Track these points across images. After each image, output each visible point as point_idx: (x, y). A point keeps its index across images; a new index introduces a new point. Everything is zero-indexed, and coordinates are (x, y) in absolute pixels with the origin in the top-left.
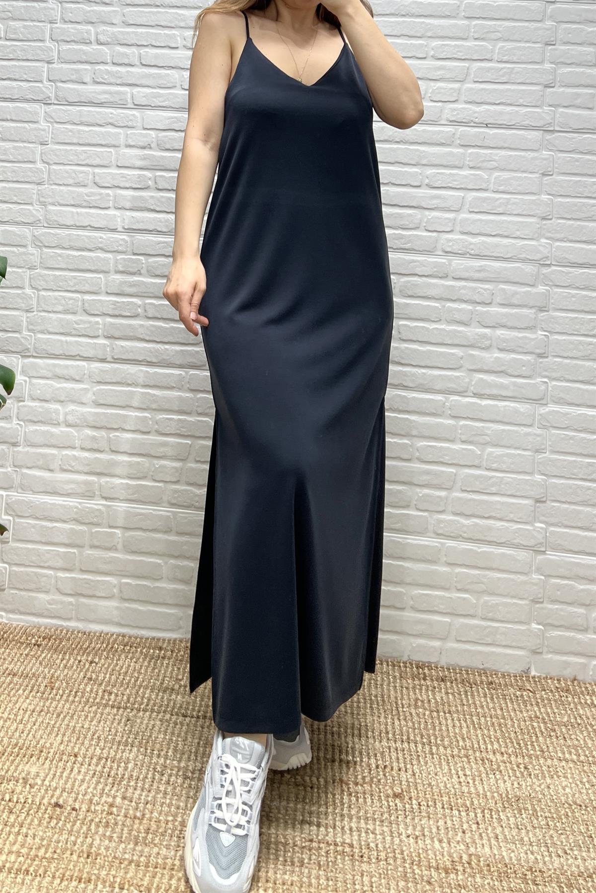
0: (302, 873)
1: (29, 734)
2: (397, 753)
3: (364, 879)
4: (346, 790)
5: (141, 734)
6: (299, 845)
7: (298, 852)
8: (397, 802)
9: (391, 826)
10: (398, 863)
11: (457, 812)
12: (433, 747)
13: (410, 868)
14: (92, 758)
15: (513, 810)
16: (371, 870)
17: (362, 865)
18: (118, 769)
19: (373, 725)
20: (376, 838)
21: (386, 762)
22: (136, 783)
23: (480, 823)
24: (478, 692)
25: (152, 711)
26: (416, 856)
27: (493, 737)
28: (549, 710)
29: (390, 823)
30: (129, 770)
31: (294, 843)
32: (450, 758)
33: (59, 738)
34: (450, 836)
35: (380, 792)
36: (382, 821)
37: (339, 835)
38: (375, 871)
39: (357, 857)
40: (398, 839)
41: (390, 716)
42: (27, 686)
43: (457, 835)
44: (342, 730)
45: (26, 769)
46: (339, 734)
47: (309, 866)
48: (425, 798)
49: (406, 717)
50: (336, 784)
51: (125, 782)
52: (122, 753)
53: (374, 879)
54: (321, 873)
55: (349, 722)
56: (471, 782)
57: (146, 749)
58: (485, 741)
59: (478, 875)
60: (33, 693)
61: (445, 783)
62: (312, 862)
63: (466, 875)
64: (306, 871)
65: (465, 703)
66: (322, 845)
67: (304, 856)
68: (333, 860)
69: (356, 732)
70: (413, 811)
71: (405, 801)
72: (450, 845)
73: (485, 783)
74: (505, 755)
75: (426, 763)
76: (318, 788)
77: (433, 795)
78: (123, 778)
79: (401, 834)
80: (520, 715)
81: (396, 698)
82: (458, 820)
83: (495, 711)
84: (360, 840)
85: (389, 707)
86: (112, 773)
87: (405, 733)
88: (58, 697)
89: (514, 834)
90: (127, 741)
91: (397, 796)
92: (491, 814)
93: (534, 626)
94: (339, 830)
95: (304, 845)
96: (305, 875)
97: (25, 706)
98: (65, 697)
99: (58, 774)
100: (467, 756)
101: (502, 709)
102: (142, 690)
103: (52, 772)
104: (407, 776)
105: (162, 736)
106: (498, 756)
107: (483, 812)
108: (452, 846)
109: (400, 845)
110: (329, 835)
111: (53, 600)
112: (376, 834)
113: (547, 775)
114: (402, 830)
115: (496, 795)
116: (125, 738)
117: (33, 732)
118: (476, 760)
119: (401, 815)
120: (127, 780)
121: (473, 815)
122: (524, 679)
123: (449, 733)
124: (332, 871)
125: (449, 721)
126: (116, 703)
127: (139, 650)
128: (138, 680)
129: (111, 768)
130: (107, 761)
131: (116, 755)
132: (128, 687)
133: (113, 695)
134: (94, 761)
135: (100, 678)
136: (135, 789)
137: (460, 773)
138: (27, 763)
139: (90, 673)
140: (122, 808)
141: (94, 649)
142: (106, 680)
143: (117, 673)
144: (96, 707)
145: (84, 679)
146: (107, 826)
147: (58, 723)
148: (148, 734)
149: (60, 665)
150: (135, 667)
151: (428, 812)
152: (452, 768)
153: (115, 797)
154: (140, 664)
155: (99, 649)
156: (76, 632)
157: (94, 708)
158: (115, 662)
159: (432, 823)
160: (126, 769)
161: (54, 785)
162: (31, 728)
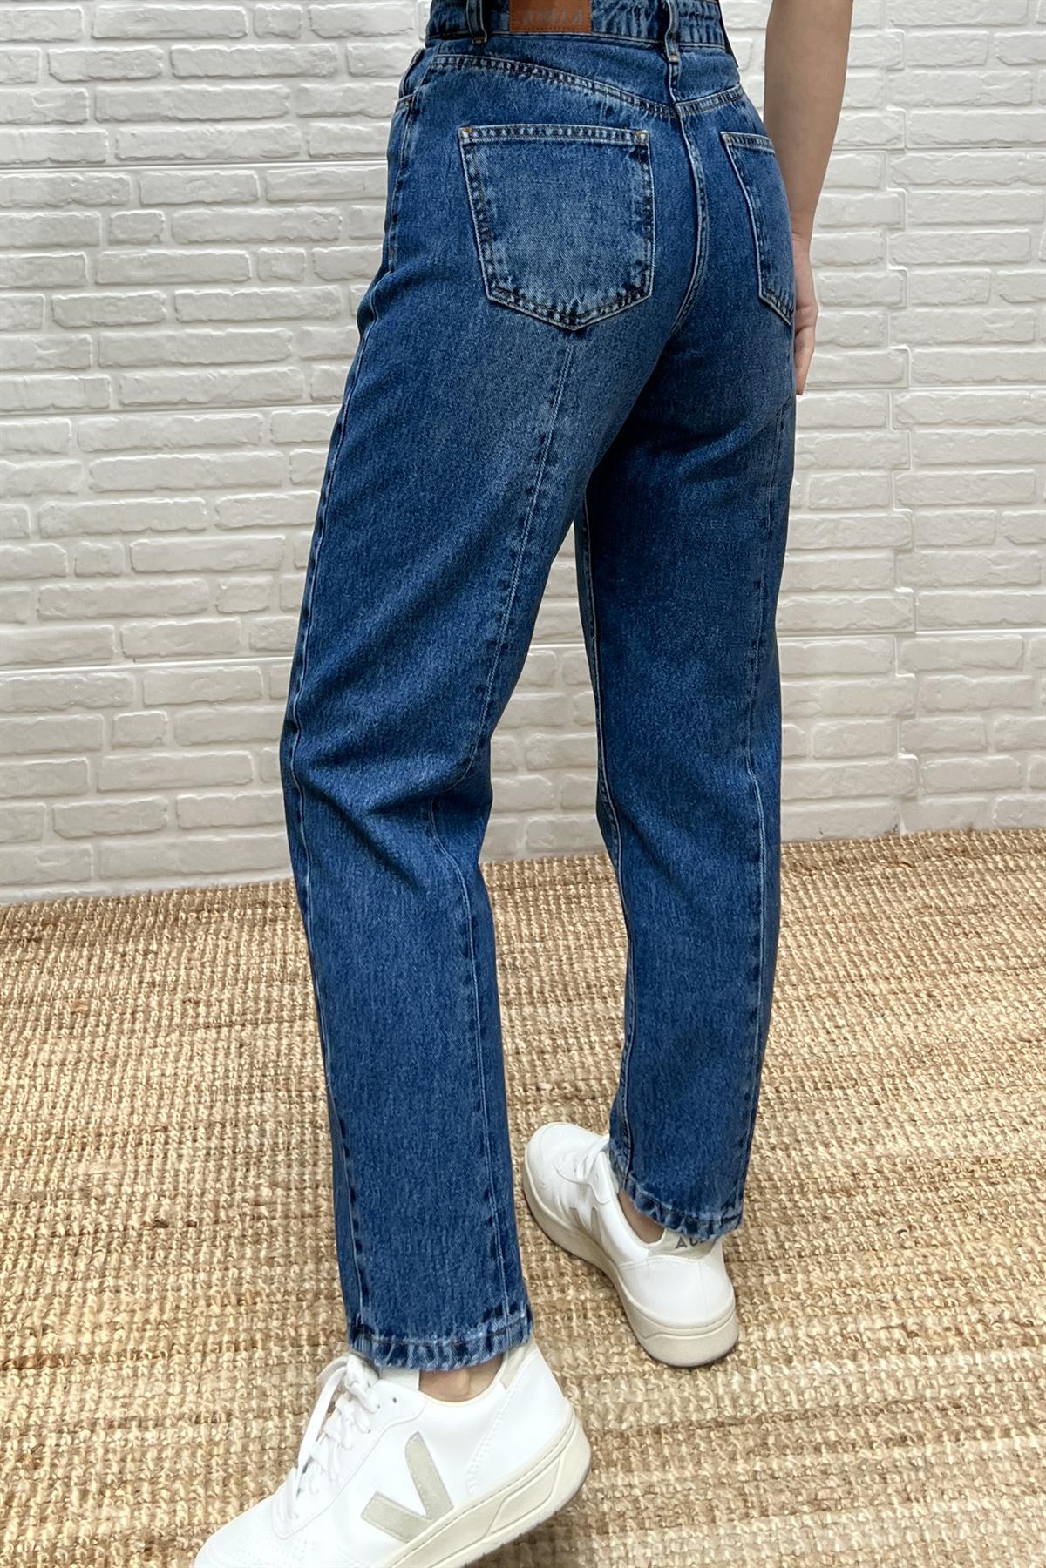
5: (271, 1065)
11: (840, 1091)
13: (789, 1200)
14: (196, 1128)
15: (927, 1070)
18: (247, 1137)
22: (288, 1155)
23: (880, 1101)
24: (824, 881)
25: (280, 1020)
26: (794, 1178)
27: (864, 953)
28: (943, 891)
30: (269, 1134)
33: (126, 1104)
34: (839, 1134)
42: (37, 1019)
43: (849, 1129)
51: (267, 1158)
52: (248, 1106)
56: (849, 1036)
57: (289, 1091)
58: (854, 962)
60: (54, 1031)
61: (809, 1046)
65: (808, 904)
73: (871, 1033)
74: (892, 980)
78: (261, 1150)
80: (899, 909)
83: (858, 908)
86: (240, 1146)
88: (102, 1028)
89: (939, 1109)
90: (249, 1083)
92: (894, 1083)
93: (902, 756)
97: (44, 1056)
98: (114, 1027)
99: (143, 1168)
100: (832, 994)
101: (868, 904)
102: (250, 985)
103: (129, 1168)
106: (883, 985)
107: (881, 1082)
108: (847, 1149)
111: (49, 852)
113: (966, 1002)
115: (894, 1050)
116: (245, 1080)
118: (849, 998)
120: (270, 1152)
122: (892, 843)
126: (211, 1020)
127: (225, 914)
128: (238, 971)
129: (235, 1137)
130: (223, 1126)
131: (237, 1113)
132: (224, 985)
133: (202, 1004)
134: (201, 1132)
135: (169, 979)
136: (289, 1166)
137: (829, 1025)
138: (80, 1161)
139: (148, 974)
140: (275, 1203)
141: (143, 927)
142: (181, 980)
143: (198, 963)
144: (177, 1033)
145: (140, 987)
146: (257, 1242)
147: (116, 1077)
148: (285, 1063)
149: (88, 971)
150: (227, 948)
151: (795, 1102)
152: (814, 1019)
153: (257, 1188)
154: (235, 939)
155: (153, 927)
156: (101, 902)
157: (174, 1037)
158: (188, 944)
159: (804, 1118)
160: (262, 1133)
161: (142, 1190)
162: (69, 1096)
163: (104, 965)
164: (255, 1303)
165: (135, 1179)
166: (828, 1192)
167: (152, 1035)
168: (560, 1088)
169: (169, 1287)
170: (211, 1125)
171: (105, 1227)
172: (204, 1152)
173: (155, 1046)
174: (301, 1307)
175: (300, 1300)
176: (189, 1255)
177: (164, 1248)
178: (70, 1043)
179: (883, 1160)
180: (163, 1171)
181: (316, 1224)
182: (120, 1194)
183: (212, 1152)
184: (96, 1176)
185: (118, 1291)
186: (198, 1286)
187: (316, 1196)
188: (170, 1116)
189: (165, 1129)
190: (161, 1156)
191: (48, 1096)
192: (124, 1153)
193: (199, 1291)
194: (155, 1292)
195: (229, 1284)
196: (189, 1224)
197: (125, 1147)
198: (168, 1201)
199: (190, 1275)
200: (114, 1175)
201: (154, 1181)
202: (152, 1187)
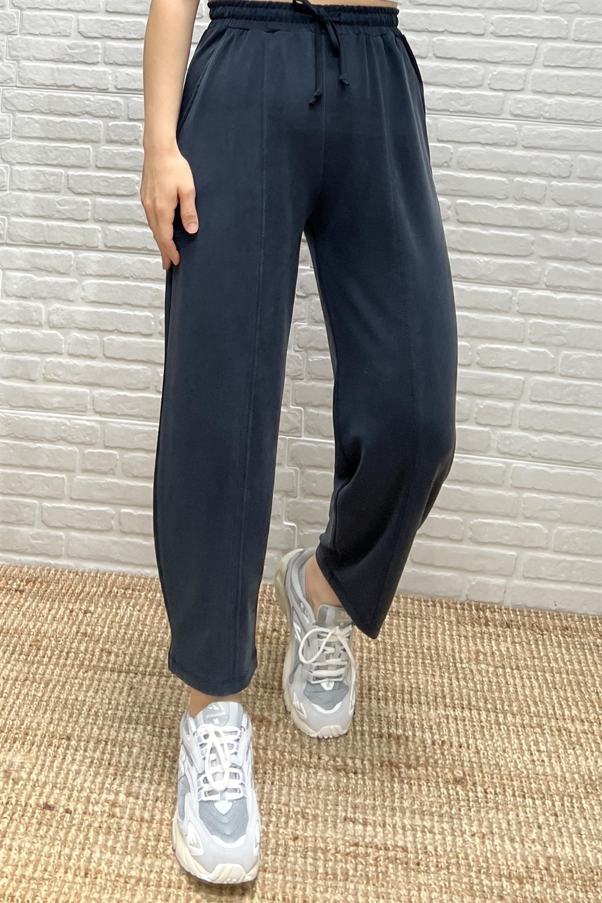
0: (347, 890)
1: (11, 711)
2: (457, 724)
3: (422, 895)
4: (397, 775)
5: (148, 706)
6: (342, 851)
7: (341, 861)
8: (458, 789)
9: (452, 822)
10: (463, 871)
11: (531, 801)
12: (500, 715)
13: (477, 878)
14: (88, 742)
16: (430, 882)
17: (419, 875)
18: (120, 755)
19: (427, 686)
20: (434, 839)
21: (443, 736)
22: (143, 773)
23: (559, 813)
26: (483, 861)
27: (570, 699)
29: (451, 817)
30: (134, 755)
31: (336, 849)
32: (520, 729)
33: (48, 715)
34: (523, 833)
35: (438, 777)
36: (441, 816)
37: (390, 836)
38: (435, 884)
39: (412, 866)
40: (461, 839)
41: (446, 675)
42: (8, 645)
43: (531, 831)
44: (389, 694)
45: (8, 758)
46: (386, 700)
47: (356, 880)
48: (492, 782)
49: (466, 675)
50: (384, 768)
51: (129, 773)
52: (125, 733)
53: (434, 895)
54: (369, 888)
55: (398, 684)
56: (546, 760)
57: (154, 727)
58: (561, 705)
59: (558, 885)
60: (16, 656)
61: (516, 762)
62: (358, 874)
63: (545, 886)
64: (352, 886)
66: (370, 850)
67: (348, 866)
68: (384, 870)
69: (406, 697)
70: (478, 801)
71: (468, 788)
72: (524, 845)
73: (562, 760)
74: (586, 723)
75: (492, 736)
76: (363, 773)
77: (502, 779)
78: (126, 766)
79: (465, 833)
81: (453, 650)
82: (532, 810)
84: (415, 841)
85: (445, 663)
86: (114, 761)
87: (465, 697)
88: (46, 659)
90: (130, 716)
91: (459, 782)
92: (572, 802)
94: (390, 829)
95: (348, 850)
96: (350, 892)
99: (47, 764)
100: (540, 726)
101: (580, 663)
103: (40, 762)
104: (469, 754)
105: (173, 709)
106: (578, 724)
107: (562, 799)
108: (526, 847)
109: (463, 847)
110: (379, 837)
111: (38, 534)
112: (435, 834)
114: (465, 827)
115: (576, 776)
116: (128, 713)
117: (16, 708)
119: (464, 806)
120: (132, 769)
121: (550, 803)
123: (517, 695)
124: (383, 886)
125: (518, 680)
126: (116, 666)
127: (143, 594)
128: (142, 635)
129: (112, 754)
130: (106, 744)
131: (117, 736)
132: (130, 643)
133: (113, 655)
134: (91, 745)
135: (96, 633)
136: (142, 782)
137: (533, 748)
138: (9, 750)
139: (84, 627)
140: (126, 807)
141: (88, 594)
142: (104, 635)
143: (117, 625)
144: (93, 671)
145: (77, 635)
146: (108, 832)
147: (46, 695)
148: (157, 707)
149: (47, 617)
150: (138, 618)
151: (496, 802)
152: (523, 742)
153: (117, 793)
154: (145, 613)
155: (95, 595)
156: (66, 572)
157: (90, 673)
158: (114, 610)
159: (501, 816)
160: (130, 754)
161: (43, 779)
162: (14, 703)
163: (58, 616)
164: (96, 878)
165: (41, 770)
166: (506, 877)
167: (77, 670)
168: (334, 761)
169: (43, 854)
170: (98, 742)
171: (13, 801)
172: (90, 760)
173: (76, 678)
174: (125, 887)
175: (126, 882)
176: (62, 834)
177: (47, 825)
178: (24, 666)
179: (552, 860)
180: (60, 768)
181: (149, 828)
182: (29, 779)
183: (95, 761)
184: (17, 764)
186: (62, 857)
187: (154, 807)
188: (73, 729)
189: (68, 739)
190: (61, 757)
192: (39, 751)
194: (33, 856)
195: (82, 860)
196: (67, 811)
197: (41, 745)
198: (57, 791)
199: (59, 848)
200: (28, 766)
201: (52, 774)
202: (51, 779)
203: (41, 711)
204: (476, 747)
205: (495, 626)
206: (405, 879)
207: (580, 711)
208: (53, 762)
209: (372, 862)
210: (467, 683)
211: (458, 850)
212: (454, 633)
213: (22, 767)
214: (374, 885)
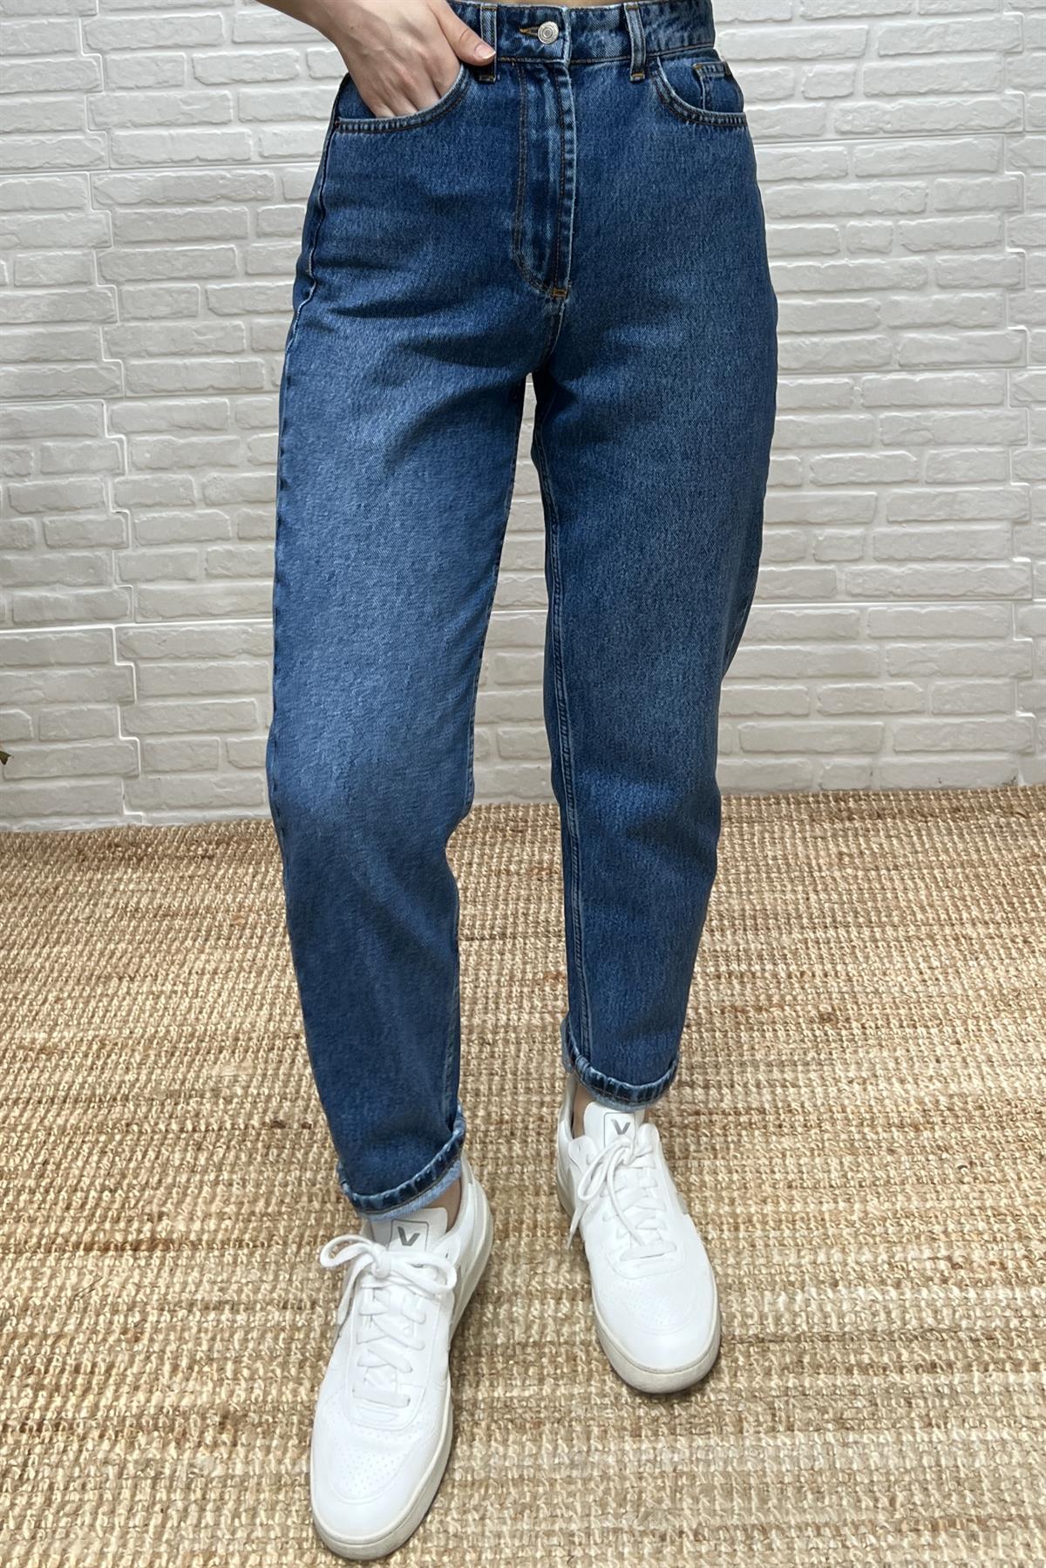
2: (819, 949)
3: (787, 1162)
4: (744, 1022)
6: (679, 1124)
7: (679, 1136)
8: (826, 1028)
9: (822, 1070)
10: (839, 1127)
12: (876, 929)
13: (858, 1132)
15: (1012, 1013)
16: (797, 1145)
17: (782, 1139)
20: (799, 1093)
21: (802, 965)
23: (961, 1041)
29: (820, 1064)
34: (916, 1071)
35: (799, 1017)
36: (806, 1064)
37: (740, 1097)
38: (804, 1147)
39: (772, 1129)
40: (835, 1089)
41: (801, 888)
42: (199, 930)
43: (927, 1067)
45: (214, 1073)
46: (722, 930)
47: (699, 1155)
48: (871, 1015)
49: (827, 886)
50: (726, 1015)
53: (803, 1161)
54: (717, 1163)
55: (736, 908)
60: (212, 941)
62: (702, 1148)
64: (693, 1165)
66: (715, 1118)
67: (688, 1141)
68: (735, 1139)
69: (749, 923)
70: (853, 1040)
71: (840, 1025)
72: (918, 1085)
74: (991, 926)
80: (1007, 857)
82: (927, 1042)
83: (968, 855)
84: (774, 1100)
85: (798, 873)
87: (828, 914)
88: (255, 940)
91: (826, 1020)
93: (1020, 714)
94: (740, 1089)
95: (686, 1122)
97: (199, 965)
98: (266, 939)
99: (270, 1072)
100: (931, 937)
101: (978, 851)
103: (259, 1071)
104: (838, 983)
106: (980, 928)
107: (965, 1023)
108: (922, 1086)
109: (839, 1098)
110: (726, 1101)
111: (224, 780)
112: (799, 1087)
114: (839, 1073)
115: (982, 992)
117: (218, 1009)
119: (836, 1048)
121: (950, 1030)
122: (1009, 794)
123: (898, 901)
124: (736, 1157)
125: (897, 883)
138: (215, 1063)
151: (878, 1038)
159: (885, 1054)
161: (267, 1092)
162: (215, 1002)
165: (262, 1082)
166: (896, 1126)
169: (277, 1183)
171: (228, 1125)
176: (299, 1155)
177: (277, 1147)
179: (955, 1098)
180: (289, 1075)
182: (246, 1095)
184: (227, 1078)
185: (231, 1185)
186: (303, 1183)
190: (289, 1061)
191: (197, 1002)
192: (257, 1058)
193: (304, 1188)
194: (264, 1187)
196: (304, 1126)
197: (258, 1051)
198: (288, 1103)
199: (298, 1173)
200: (243, 1077)
201: (279, 1084)
202: (277, 1090)
203: (255, 1008)
204: (847, 974)
205: (863, 818)
206: (764, 1145)
207: (982, 911)
208: (278, 1069)
209: (718, 1131)
210: (829, 895)
211: (831, 1103)
212: (808, 835)
213: (235, 1079)
214: (723, 1158)
